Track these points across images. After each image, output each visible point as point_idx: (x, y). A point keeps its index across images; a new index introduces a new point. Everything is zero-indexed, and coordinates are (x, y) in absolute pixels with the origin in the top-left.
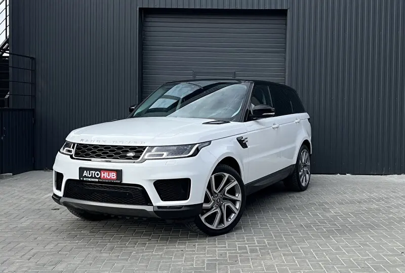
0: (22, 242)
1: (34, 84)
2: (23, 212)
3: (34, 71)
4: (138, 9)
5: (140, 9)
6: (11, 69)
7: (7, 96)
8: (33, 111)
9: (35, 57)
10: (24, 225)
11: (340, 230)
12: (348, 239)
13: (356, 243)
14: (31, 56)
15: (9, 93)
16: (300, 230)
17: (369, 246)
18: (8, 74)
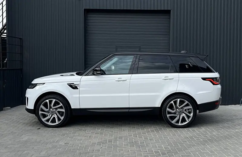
0: (25, 150)
1: (22, 54)
2: (22, 131)
3: (22, 46)
4: (83, 10)
5: (85, 10)
6: (7, 45)
7: (5, 61)
8: (21, 70)
9: (22, 38)
10: (24, 139)
11: (210, 140)
12: (216, 145)
13: (221, 148)
14: (20, 37)
15: (6, 59)
16: (187, 140)
17: (229, 150)
18: (6, 48)
